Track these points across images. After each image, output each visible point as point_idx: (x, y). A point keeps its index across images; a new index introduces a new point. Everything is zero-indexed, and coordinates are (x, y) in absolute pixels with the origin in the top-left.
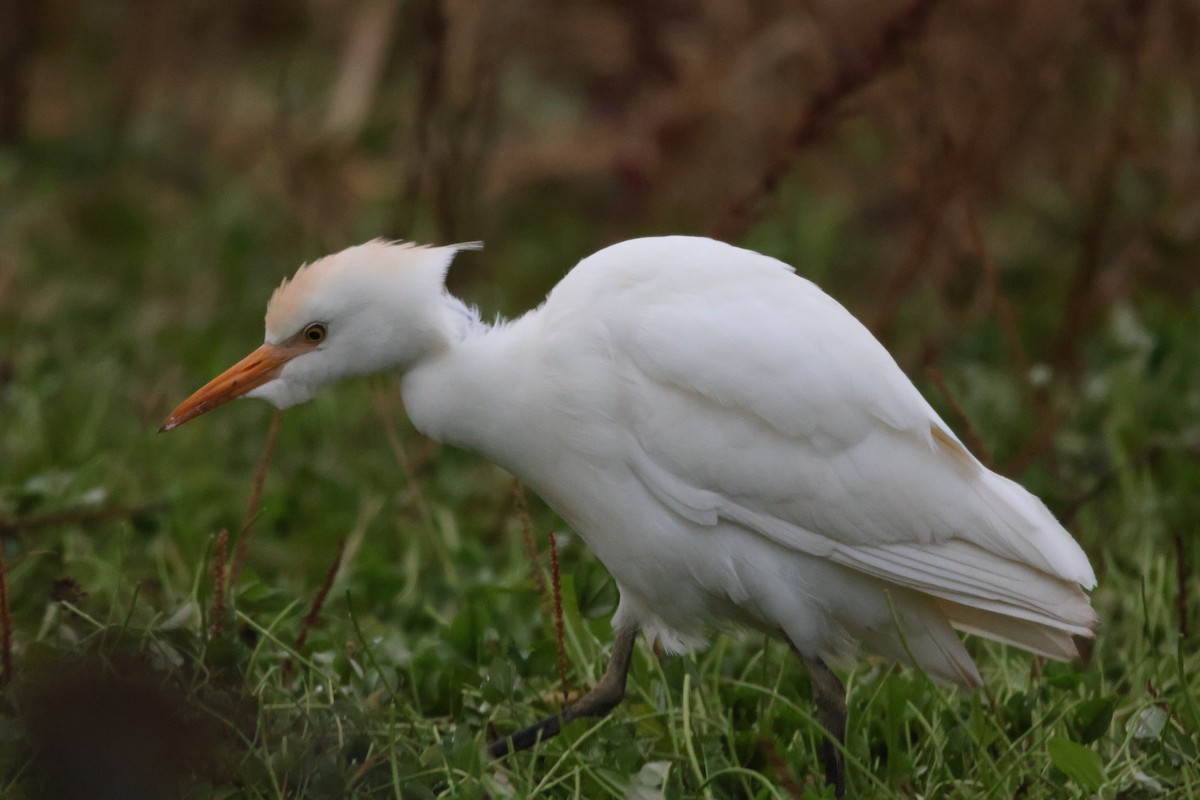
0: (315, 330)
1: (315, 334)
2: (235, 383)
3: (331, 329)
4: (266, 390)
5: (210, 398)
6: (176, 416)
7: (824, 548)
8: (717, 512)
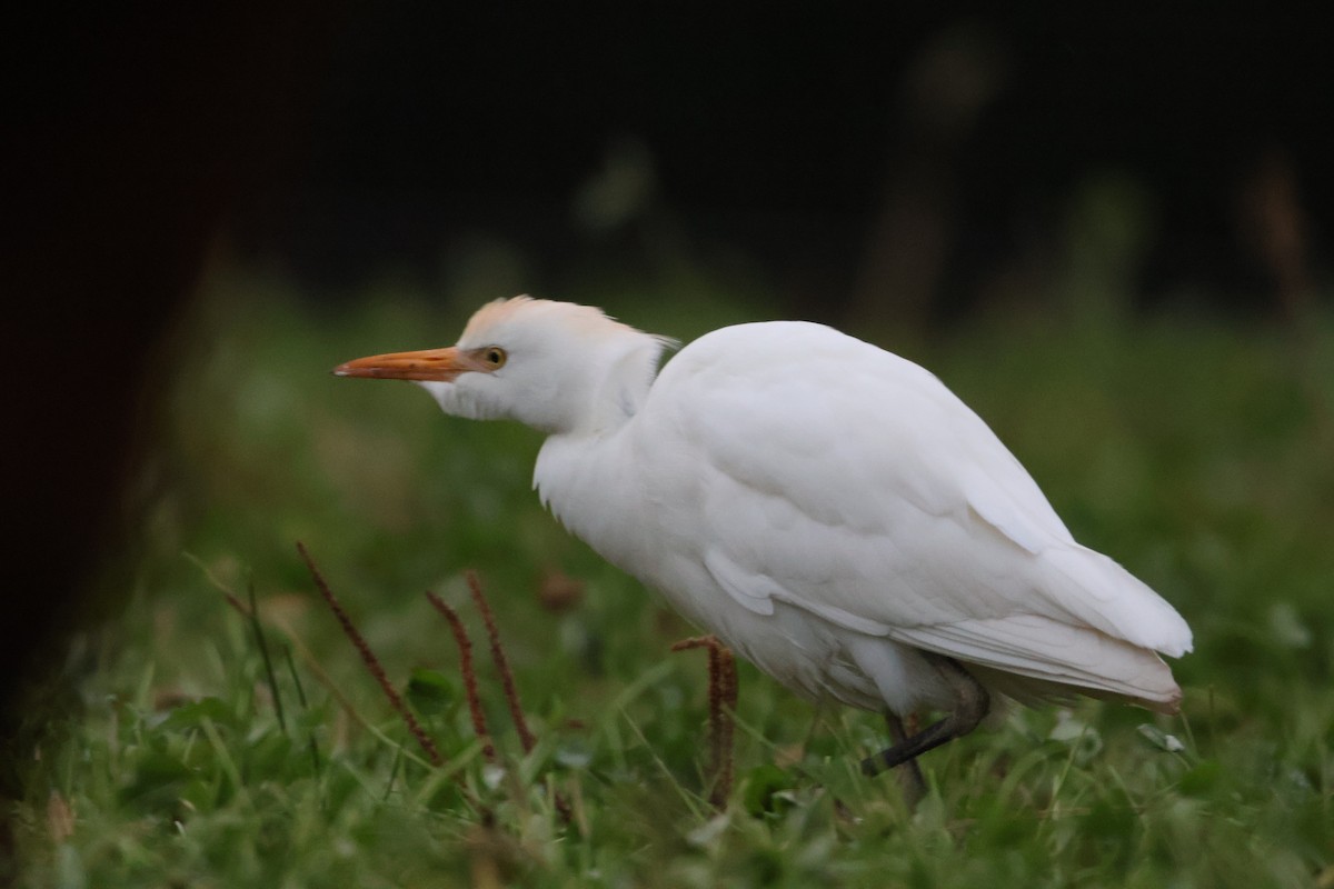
0: (496, 351)
1: (494, 357)
2: (412, 366)
3: (511, 359)
4: (437, 388)
5: (387, 366)
6: (351, 367)
7: (881, 630)
8: (774, 599)
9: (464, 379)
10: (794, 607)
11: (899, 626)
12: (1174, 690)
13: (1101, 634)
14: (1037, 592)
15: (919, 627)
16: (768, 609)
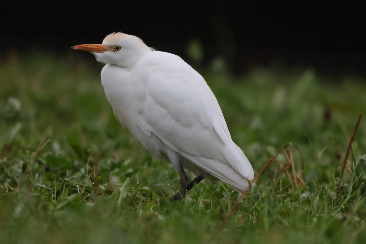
0: (118, 47)
5: (86, 48)
7: (178, 151)
8: (152, 133)
9: (106, 53)
10: (156, 136)
11: (183, 151)
12: (248, 189)
13: (234, 170)
14: (222, 154)
15: (188, 153)
16: (149, 135)
